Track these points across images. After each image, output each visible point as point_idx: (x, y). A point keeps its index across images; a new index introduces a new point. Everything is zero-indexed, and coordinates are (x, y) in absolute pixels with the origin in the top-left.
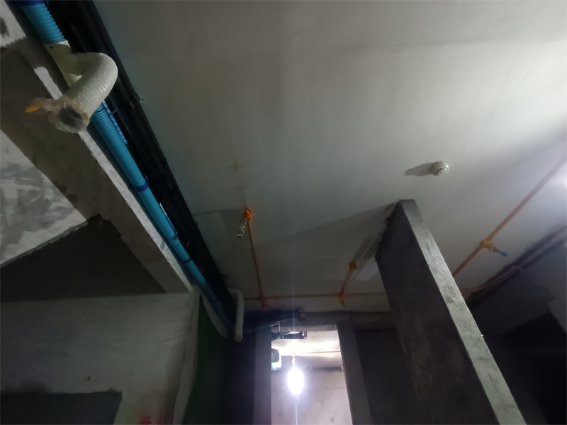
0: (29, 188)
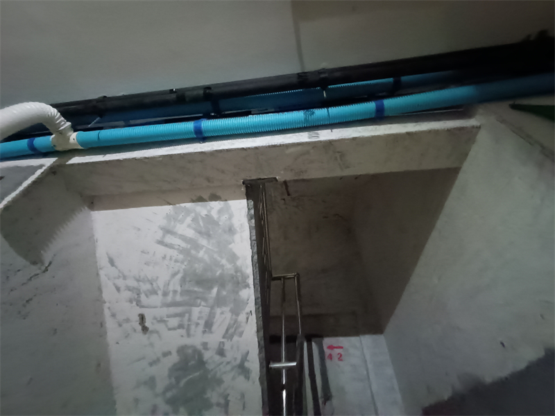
0: (189, 220)
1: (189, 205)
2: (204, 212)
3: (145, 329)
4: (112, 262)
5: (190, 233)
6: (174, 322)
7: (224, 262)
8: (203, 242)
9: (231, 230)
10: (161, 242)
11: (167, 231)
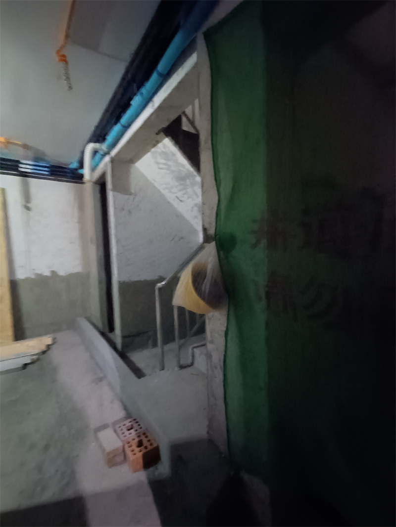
0: (158, 155)
1: (153, 150)
2: (160, 151)
3: (181, 201)
4: (154, 180)
5: (163, 161)
6: (186, 196)
7: (182, 169)
8: (170, 163)
9: (174, 155)
10: (159, 168)
11: (158, 163)
